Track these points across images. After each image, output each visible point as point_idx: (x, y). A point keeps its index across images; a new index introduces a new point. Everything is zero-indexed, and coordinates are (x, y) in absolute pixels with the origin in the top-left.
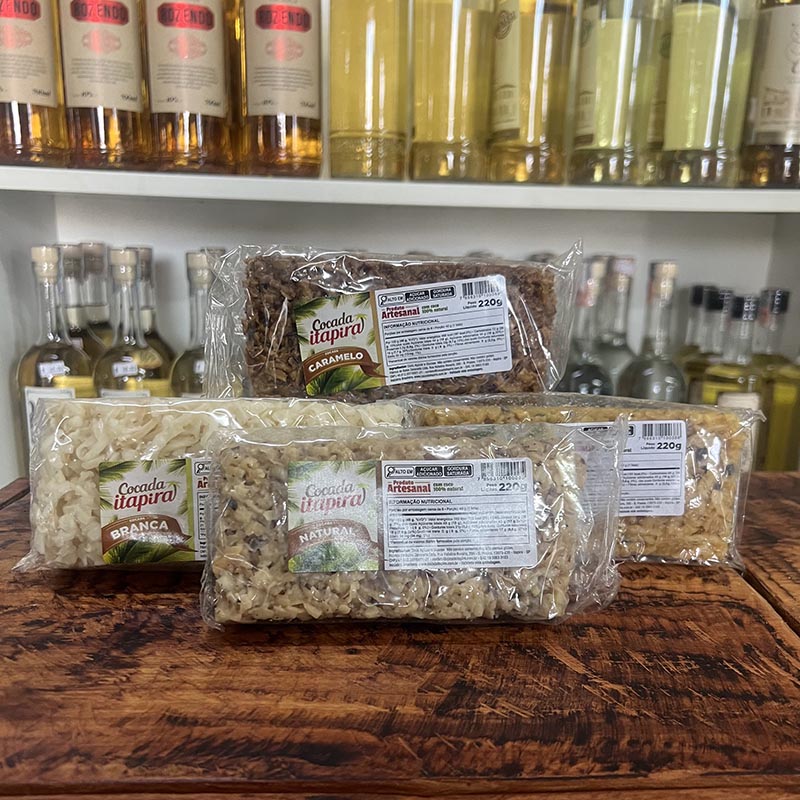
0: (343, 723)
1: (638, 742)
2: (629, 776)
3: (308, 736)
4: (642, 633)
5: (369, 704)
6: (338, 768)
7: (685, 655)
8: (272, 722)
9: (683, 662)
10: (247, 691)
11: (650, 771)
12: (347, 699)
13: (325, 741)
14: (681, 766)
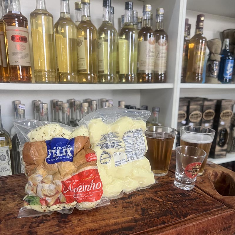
0: (126, 222)
1: (181, 212)
2: (183, 219)
3: (122, 226)
4: (167, 191)
5: (128, 217)
6: (133, 231)
7: (178, 193)
8: (112, 225)
9: (178, 195)
10: (101, 220)
11: (186, 217)
12: (123, 217)
13: (126, 226)
14: (191, 215)
